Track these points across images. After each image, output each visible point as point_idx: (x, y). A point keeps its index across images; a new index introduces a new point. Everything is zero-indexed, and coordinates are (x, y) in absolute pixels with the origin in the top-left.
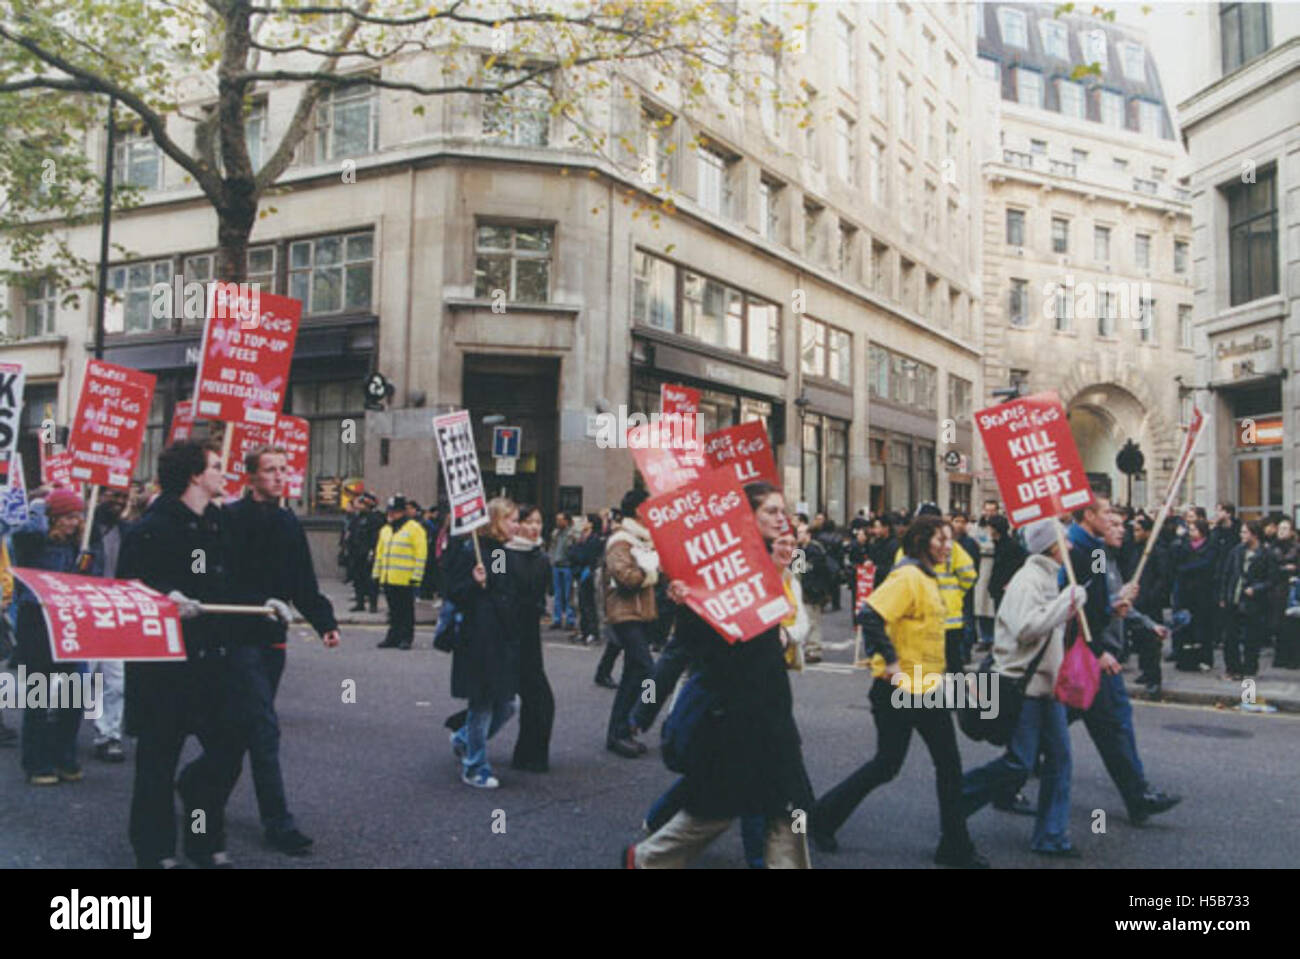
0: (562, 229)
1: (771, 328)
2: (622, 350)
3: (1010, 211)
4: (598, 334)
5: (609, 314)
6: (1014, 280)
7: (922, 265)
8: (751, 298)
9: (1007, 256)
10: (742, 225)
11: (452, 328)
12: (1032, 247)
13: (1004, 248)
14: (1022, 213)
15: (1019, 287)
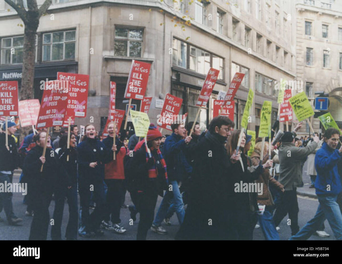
0: (147, 30)
1: (220, 67)
2: (168, 75)
3: (306, 22)
4: (160, 69)
5: (164, 61)
6: (307, 48)
7: (275, 43)
8: (214, 56)
9: (305, 39)
10: (210, 28)
11: (106, 67)
12: (314, 36)
13: (304, 36)
14: (311, 23)
15: (310, 51)
